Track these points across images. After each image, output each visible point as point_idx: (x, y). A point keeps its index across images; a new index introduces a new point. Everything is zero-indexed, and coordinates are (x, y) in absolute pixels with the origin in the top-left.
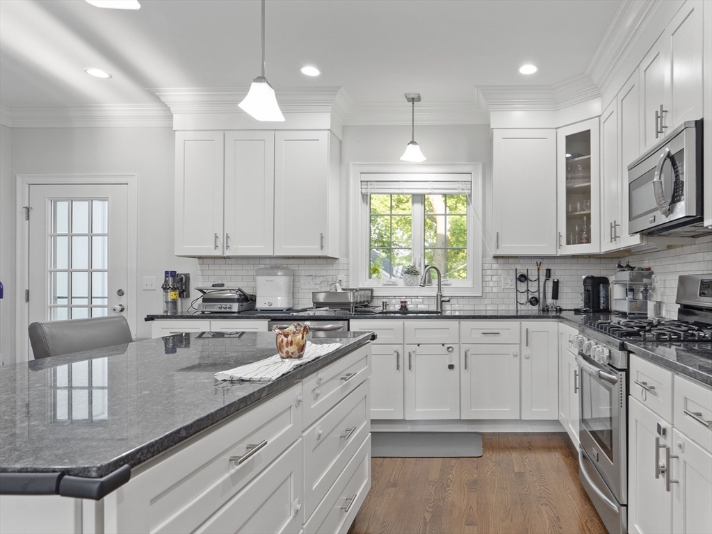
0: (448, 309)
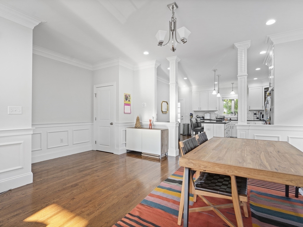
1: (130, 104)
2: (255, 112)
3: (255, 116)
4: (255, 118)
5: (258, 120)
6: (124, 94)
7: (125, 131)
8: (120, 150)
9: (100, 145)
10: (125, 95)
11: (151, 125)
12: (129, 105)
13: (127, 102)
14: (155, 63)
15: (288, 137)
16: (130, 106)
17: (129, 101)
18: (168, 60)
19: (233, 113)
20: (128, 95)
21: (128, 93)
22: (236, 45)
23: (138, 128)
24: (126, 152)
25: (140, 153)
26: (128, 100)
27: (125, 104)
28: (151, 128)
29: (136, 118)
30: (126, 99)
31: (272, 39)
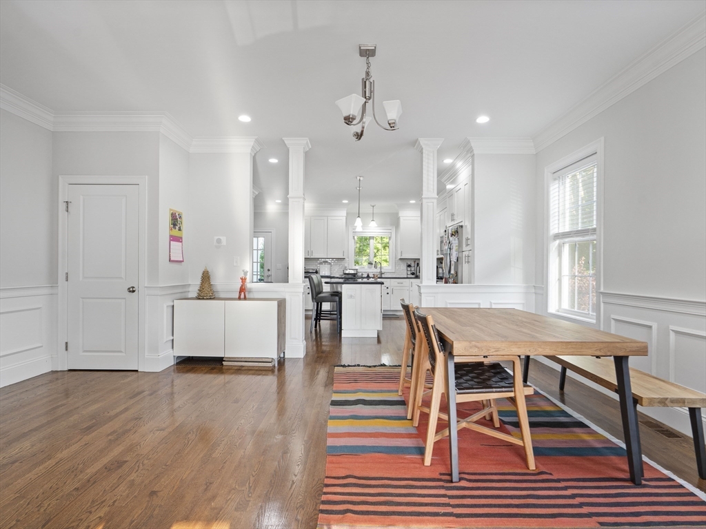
0: (383, 276)
1: (181, 238)
2: (409, 263)
3: (409, 269)
4: (409, 273)
5: (413, 276)
6: (171, 210)
7: (171, 309)
8: (162, 360)
9: (85, 351)
10: (172, 214)
11: (242, 290)
12: (179, 241)
13: (176, 233)
14: (252, 144)
15: (491, 303)
16: (182, 242)
17: (180, 230)
18: (286, 142)
19: (372, 264)
20: (177, 214)
21: (178, 209)
22: (422, 141)
23: (207, 299)
24: (172, 362)
25: (220, 360)
26: (177, 227)
27: (171, 236)
28: (245, 299)
29: (200, 275)
30: (175, 225)
31: (473, 144)
